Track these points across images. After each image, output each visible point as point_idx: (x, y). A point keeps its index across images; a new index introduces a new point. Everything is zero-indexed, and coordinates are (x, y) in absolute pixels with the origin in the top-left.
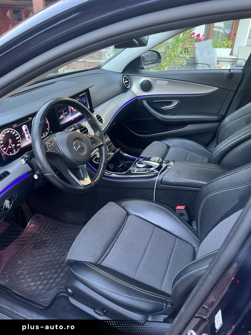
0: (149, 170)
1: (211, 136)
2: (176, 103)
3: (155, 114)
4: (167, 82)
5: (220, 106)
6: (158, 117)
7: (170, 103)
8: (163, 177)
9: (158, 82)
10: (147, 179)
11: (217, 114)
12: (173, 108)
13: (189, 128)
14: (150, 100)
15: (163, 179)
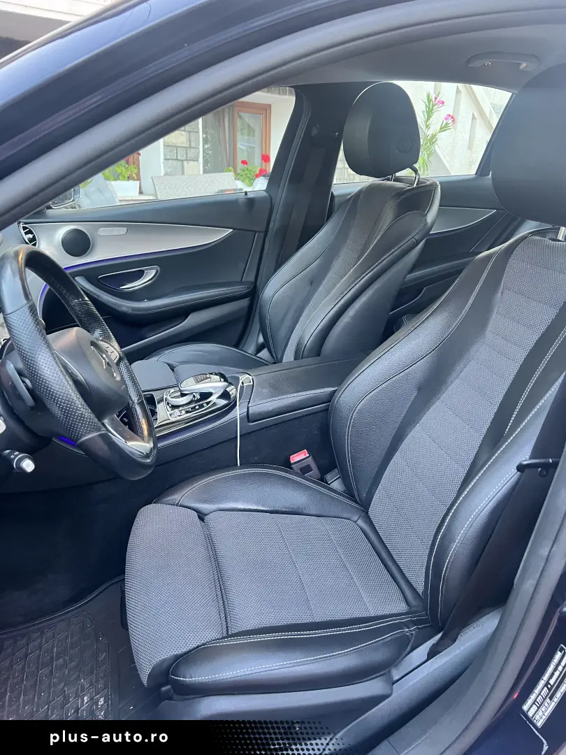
0: (208, 403)
1: (240, 327)
2: (153, 273)
3: (115, 304)
4: (125, 229)
5: (242, 266)
6: (124, 309)
7: (140, 274)
8: (250, 405)
9: (104, 231)
10: (215, 422)
11: (241, 283)
12: (150, 285)
13: (193, 320)
14: (92, 274)
15: (250, 409)
